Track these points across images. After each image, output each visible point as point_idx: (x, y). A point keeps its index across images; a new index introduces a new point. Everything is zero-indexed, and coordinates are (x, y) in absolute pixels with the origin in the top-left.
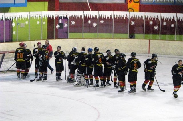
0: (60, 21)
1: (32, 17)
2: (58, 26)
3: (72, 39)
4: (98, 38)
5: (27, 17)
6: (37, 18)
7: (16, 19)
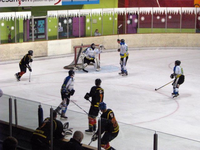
0: (131, 17)
1: (105, 13)
2: (129, 22)
3: (142, 34)
4: (166, 33)
5: (101, 13)
6: (110, 14)
7: (90, 15)
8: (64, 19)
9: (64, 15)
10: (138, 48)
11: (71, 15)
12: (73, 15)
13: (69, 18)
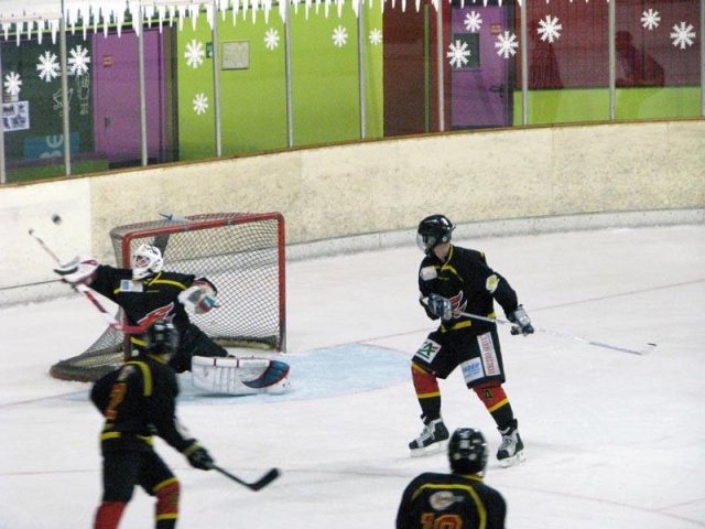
0: (473, 22)
2: (459, 54)
3: (547, 132)
5: (275, 4)
6: (333, 8)
7: (210, 16)
8: (41, 50)
9: (41, 26)
10: (526, 225)
11: (86, 22)
12: (96, 21)
13: (74, 39)
